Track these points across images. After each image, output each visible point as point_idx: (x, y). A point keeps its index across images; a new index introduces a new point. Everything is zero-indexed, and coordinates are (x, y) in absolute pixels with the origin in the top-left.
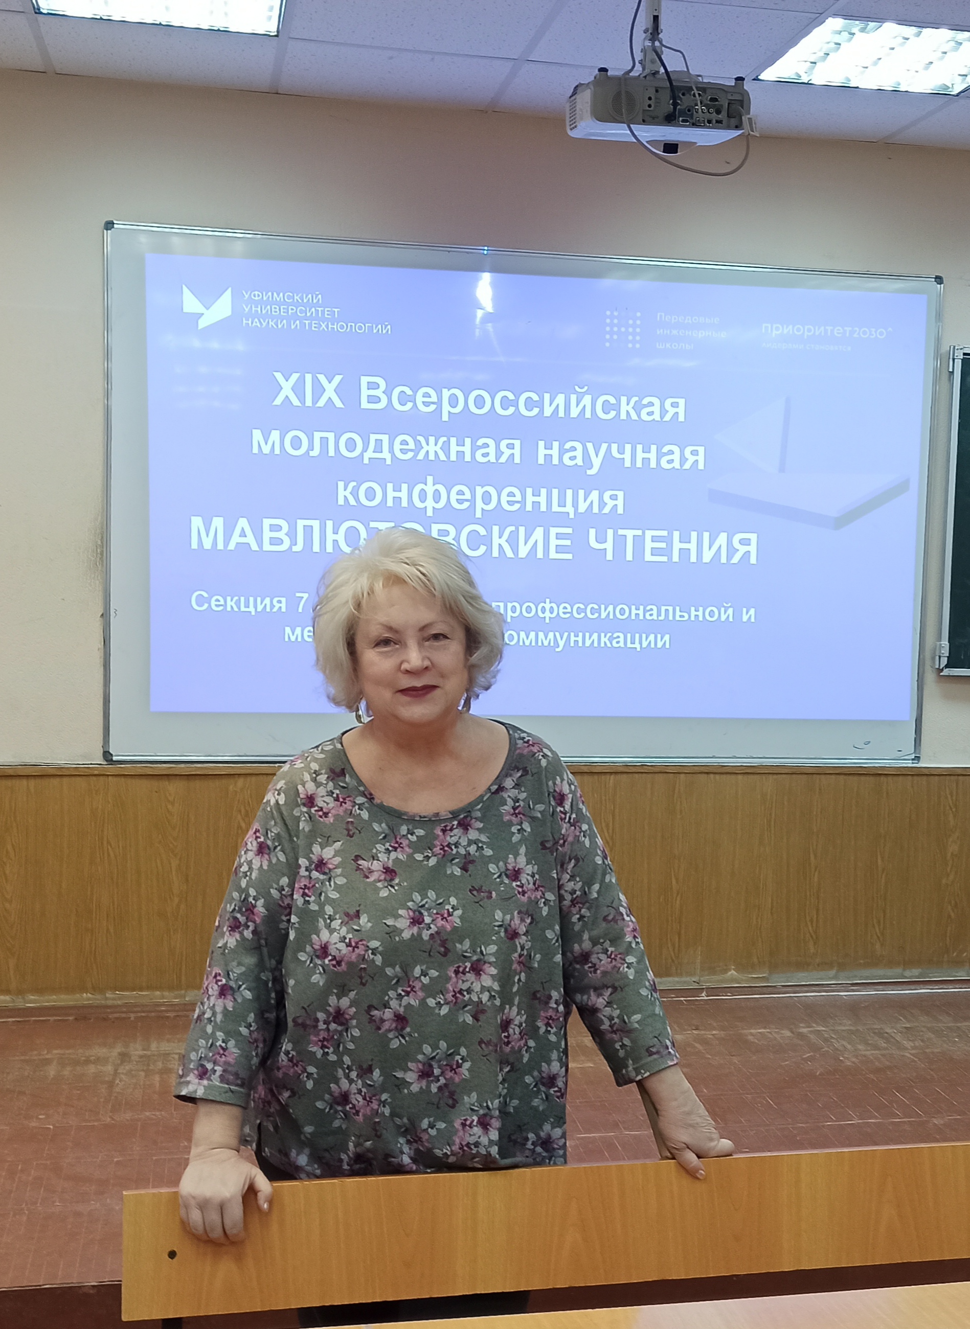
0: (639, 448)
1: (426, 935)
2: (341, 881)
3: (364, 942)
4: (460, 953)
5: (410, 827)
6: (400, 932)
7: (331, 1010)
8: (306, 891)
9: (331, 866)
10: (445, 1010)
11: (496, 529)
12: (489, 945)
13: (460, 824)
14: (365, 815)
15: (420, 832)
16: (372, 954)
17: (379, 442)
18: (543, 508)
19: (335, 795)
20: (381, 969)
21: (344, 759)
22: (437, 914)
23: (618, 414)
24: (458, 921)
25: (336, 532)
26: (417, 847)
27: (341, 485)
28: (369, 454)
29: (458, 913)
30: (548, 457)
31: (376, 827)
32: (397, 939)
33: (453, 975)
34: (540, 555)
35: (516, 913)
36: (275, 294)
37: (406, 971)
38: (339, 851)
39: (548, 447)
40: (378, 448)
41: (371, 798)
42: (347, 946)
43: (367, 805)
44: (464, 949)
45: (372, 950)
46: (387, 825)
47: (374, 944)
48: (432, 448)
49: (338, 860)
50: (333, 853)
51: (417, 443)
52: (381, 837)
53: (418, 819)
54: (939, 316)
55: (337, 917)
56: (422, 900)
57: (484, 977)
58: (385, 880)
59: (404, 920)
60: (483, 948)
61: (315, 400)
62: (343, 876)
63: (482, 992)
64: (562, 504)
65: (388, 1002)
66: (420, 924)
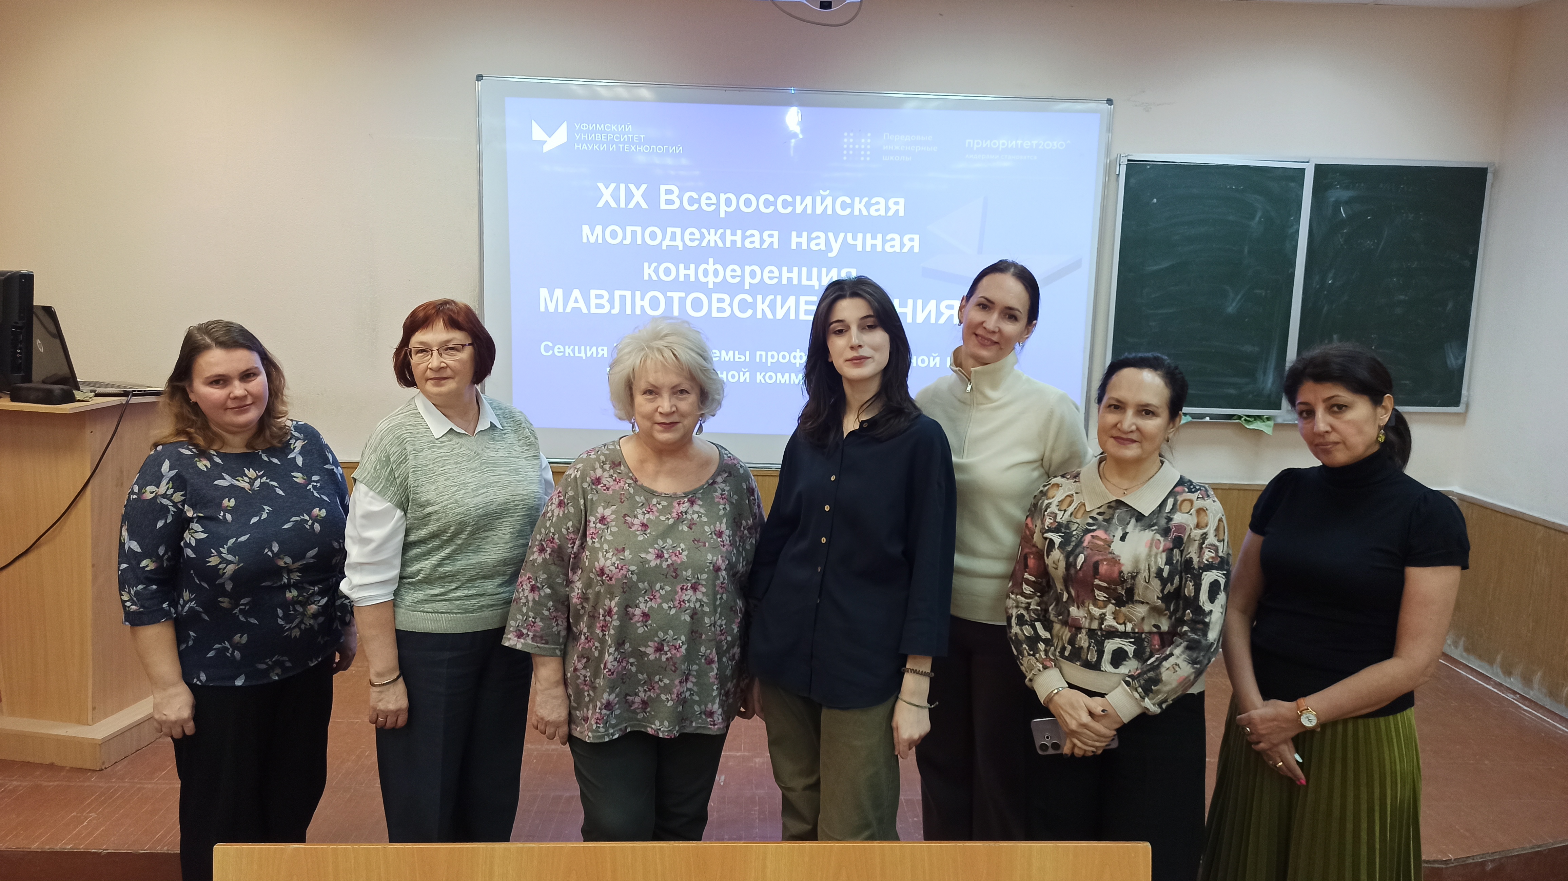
0: (869, 236)
1: (664, 565)
2: (614, 529)
3: (627, 567)
4: (685, 578)
5: (659, 500)
6: (649, 562)
7: (606, 608)
8: (593, 536)
9: (609, 520)
10: (673, 611)
11: (759, 297)
12: (703, 573)
13: (689, 500)
14: (632, 491)
15: (664, 503)
16: (631, 574)
17: (674, 234)
18: (795, 282)
19: (614, 478)
20: (636, 584)
21: (621, 455)
22: (672, 552)
23: (853, 211)
24: (685, 558)
25: (642, 299)
26: (662, 512)
27: (646, 265)
28: (667, 242)
29: (685, 553)
30: (799, 244)
31: (637, 498)
32: (647, 566)
33: (680, 591)
34: (792, 317)
35: (720, 557)
36: (598, 125)
37: (652, 585)
38: (614, 511)
39: (799, 236)
40: (673, 237)
41: (636, 481)
42: (616, 568)
43: (633, 485)
44: (688, 575)
45: (632, 571)
46: (644, 498)
47: (633, 568)
48: (712, 238)
49: (613, 516)
50: (611, 512)
51: (702, 235)
52: (640, 505)
53: (663, 495)
54: (1110, 129)
55: (611, 550)
56: (663, 544)
57: (698, 593)
58: (641, 530)
59: (652, 555)
60: (699, 576)
61: (628, 202)
62: (616, 527)
63: (696, 602)
64: (809, 278)
65: (638, 604)
66: (661, 558)
